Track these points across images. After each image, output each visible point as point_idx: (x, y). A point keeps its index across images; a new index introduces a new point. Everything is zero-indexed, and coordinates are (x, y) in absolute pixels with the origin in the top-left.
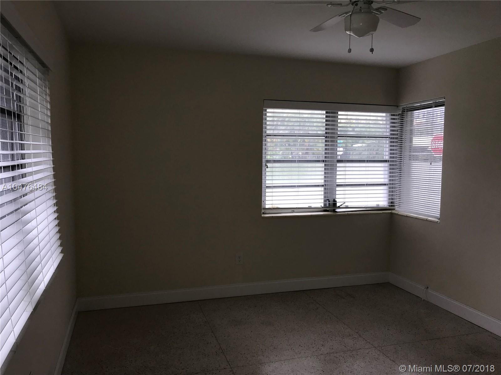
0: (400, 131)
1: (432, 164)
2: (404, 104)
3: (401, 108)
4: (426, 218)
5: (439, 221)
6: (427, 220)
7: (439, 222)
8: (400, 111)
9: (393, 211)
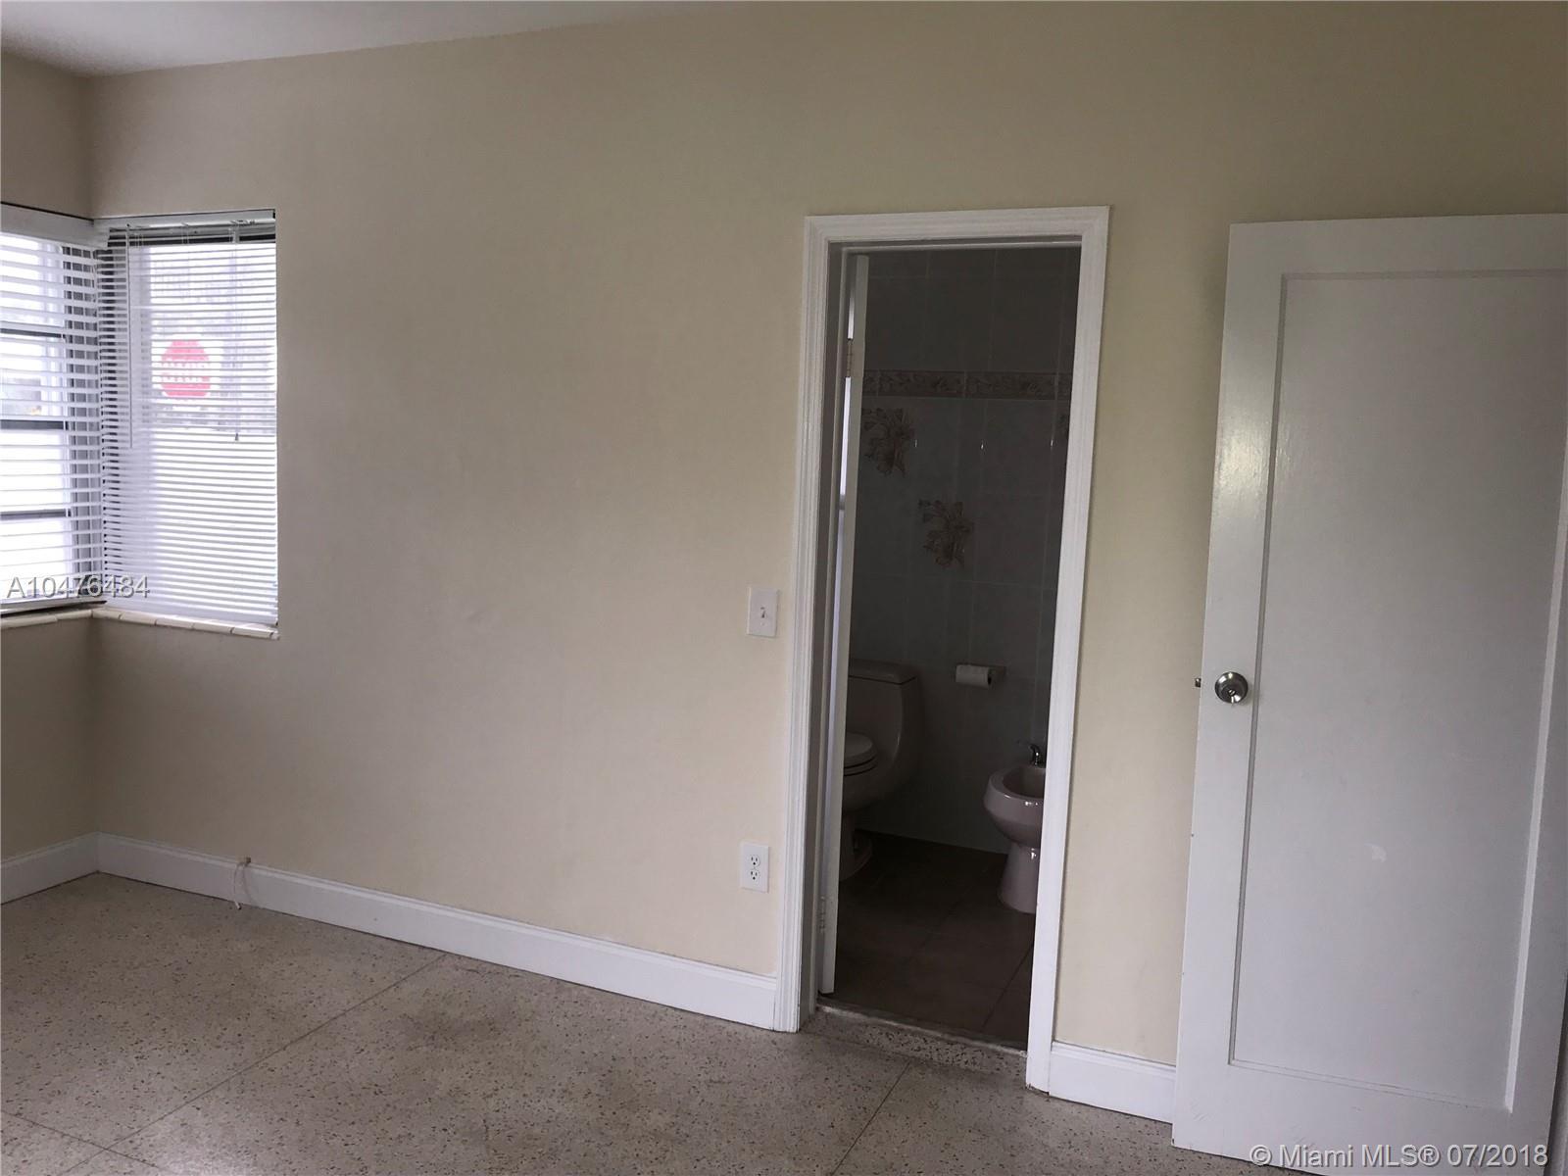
0: (104, 315)
1: (241, 439)
2: (119, 217)
3: (105, 228)
4: (228, 625)
5: (276, 632)
6: (231, 633)
7: (275, 637)
8: (100, 241)
9: (100, 612)
